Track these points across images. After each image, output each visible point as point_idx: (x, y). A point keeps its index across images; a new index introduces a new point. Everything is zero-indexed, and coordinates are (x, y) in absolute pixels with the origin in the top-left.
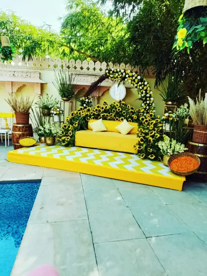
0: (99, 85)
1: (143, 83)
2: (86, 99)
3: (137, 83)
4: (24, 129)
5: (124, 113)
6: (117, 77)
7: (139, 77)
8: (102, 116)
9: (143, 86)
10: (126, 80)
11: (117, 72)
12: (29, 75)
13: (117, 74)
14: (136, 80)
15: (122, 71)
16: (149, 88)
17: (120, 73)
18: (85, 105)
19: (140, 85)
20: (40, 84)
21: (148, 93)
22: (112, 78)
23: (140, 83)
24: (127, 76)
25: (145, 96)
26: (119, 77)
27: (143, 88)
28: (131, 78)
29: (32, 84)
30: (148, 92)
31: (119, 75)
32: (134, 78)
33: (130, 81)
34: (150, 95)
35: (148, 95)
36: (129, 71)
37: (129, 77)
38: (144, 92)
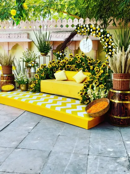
0: (72, 40)
1: (105, 35)
2: (60, 53)
3: (101, 36)
4: (7, 78)
5: (83, 64)
6: (84, 32)
7: (102, 31)
8: (67, 67)
9: (105, 38)
10: (91, 34)
11: (83, 28)
12: (20, 36)
13: (83, 30)
14: (99, 34)
15: (87, 26)
16: (111, 40)
17: (85, 28)
18: (59, 58)
19: (103, 38)
20: (27, 43)
21: (110, 45)
22: (79, 33)
23: (103, 36)
24: (91, 30)
25: (107, 47)
26: (85, 31)
27: (105, 40)
28: (94, 32)
29: (23, 43)
30: (110, 43)
31: (85, 30)
32: (97, 31)
33: (94, 35)
34: (112, 46)
35: (110, 47)
36: (93, 26)
37: (93, 31)
38: (106, 44)
